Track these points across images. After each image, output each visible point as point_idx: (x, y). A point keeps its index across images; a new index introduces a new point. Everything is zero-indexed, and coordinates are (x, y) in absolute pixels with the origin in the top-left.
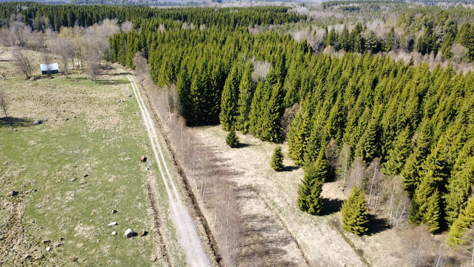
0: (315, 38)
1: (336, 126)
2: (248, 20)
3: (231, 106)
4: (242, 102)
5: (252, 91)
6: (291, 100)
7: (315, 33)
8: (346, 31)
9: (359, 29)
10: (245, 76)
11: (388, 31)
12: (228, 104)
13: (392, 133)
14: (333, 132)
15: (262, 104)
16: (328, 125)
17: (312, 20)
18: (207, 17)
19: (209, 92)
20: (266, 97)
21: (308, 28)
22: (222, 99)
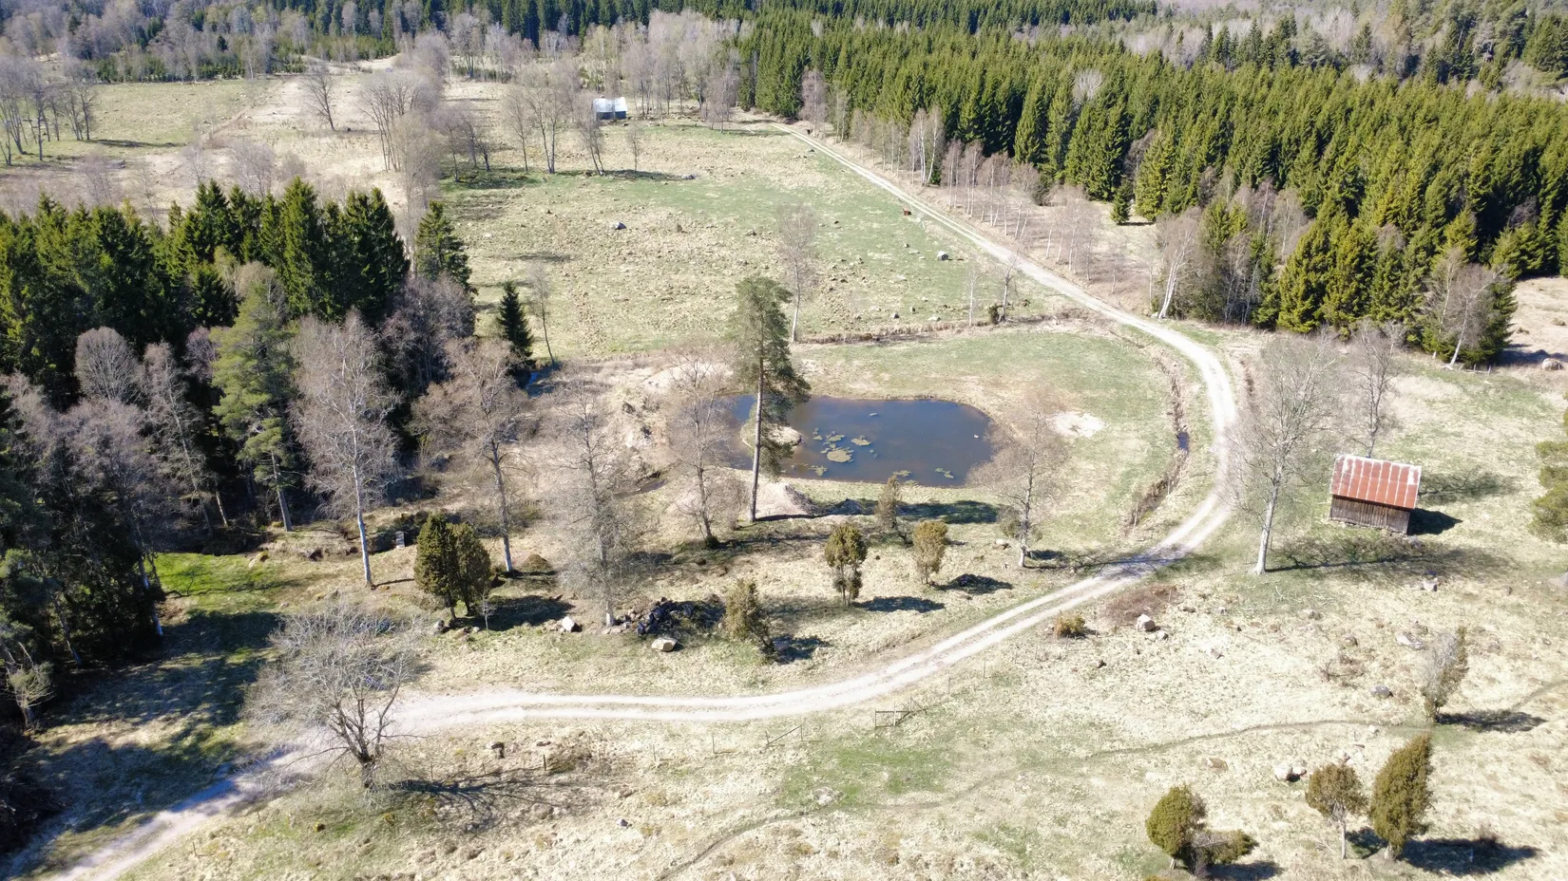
0: (1180, 51)
1: (1216, 148)
2: (1005, 14)
3: (1033, 145)
4: (1053, 138)
5: (1073, 117)
6: (1142, 128)
7: (1182, 38)
8: (1256, 34)
9: (1288, 29)
10: (1061, 92)
11: (1358, 33)
12: (1029, 143)
13: (1294, 148)
14: (1210, 159)
15: (1092, 136)
16: (1204, 148)
17: (1170, 14)
18: (897, 8)
19: (994, 124)
20: (1099, 124)
21: (1165, 27)
22: (1018, 133)
